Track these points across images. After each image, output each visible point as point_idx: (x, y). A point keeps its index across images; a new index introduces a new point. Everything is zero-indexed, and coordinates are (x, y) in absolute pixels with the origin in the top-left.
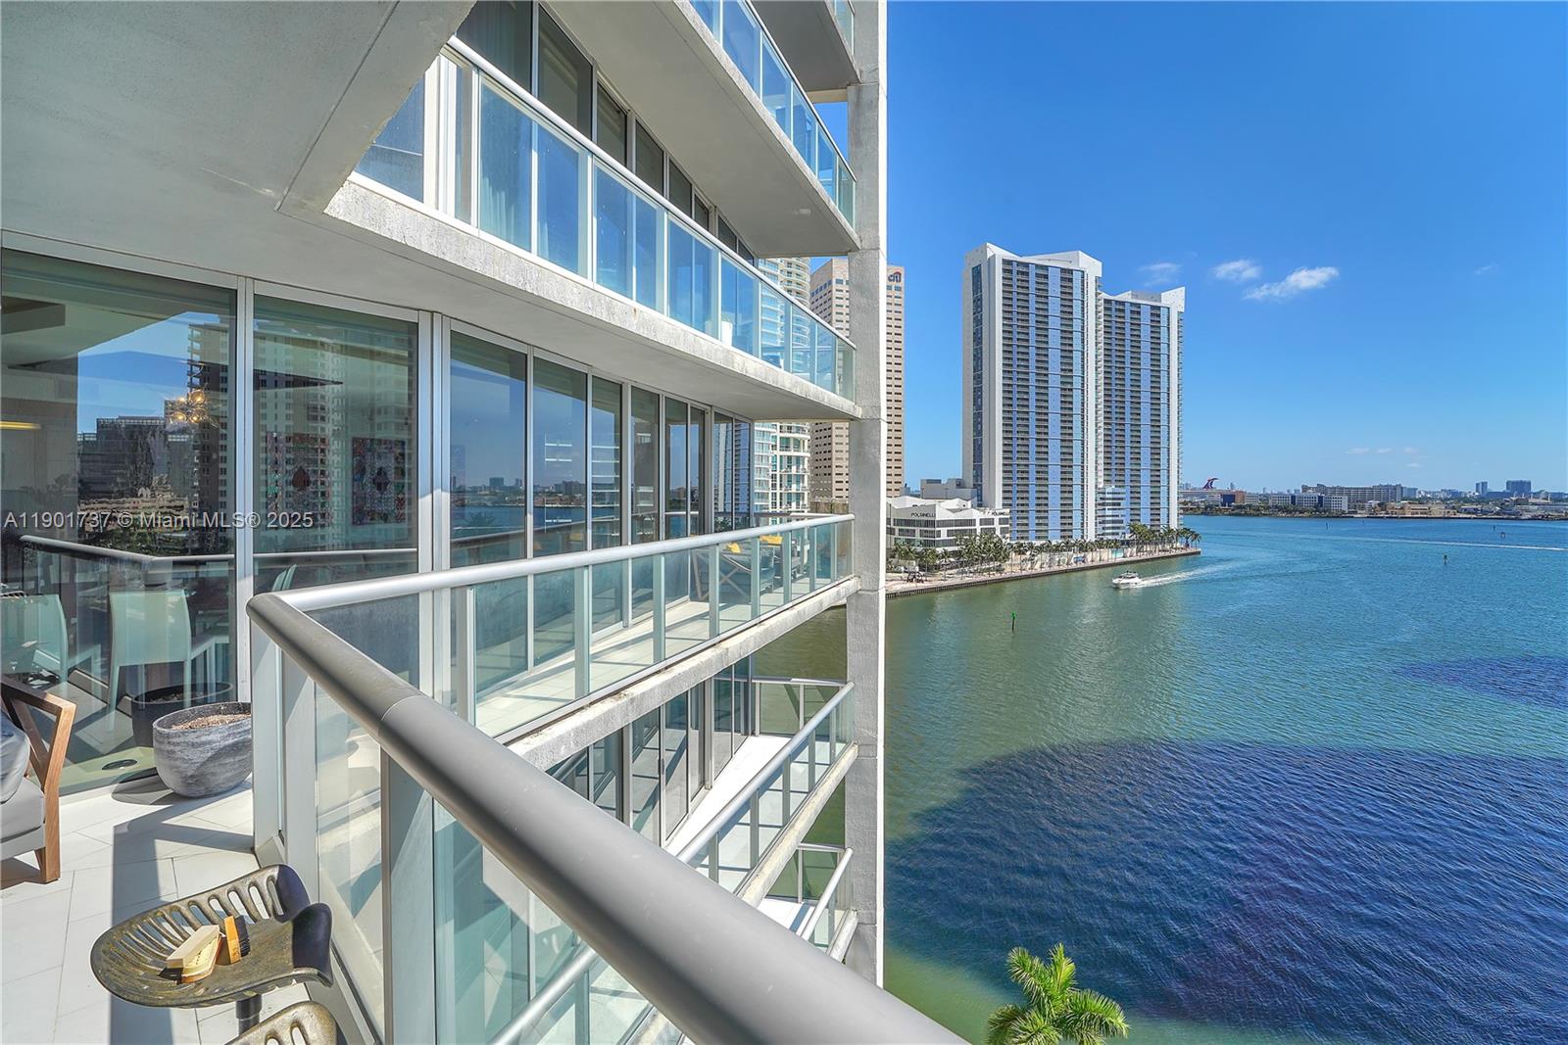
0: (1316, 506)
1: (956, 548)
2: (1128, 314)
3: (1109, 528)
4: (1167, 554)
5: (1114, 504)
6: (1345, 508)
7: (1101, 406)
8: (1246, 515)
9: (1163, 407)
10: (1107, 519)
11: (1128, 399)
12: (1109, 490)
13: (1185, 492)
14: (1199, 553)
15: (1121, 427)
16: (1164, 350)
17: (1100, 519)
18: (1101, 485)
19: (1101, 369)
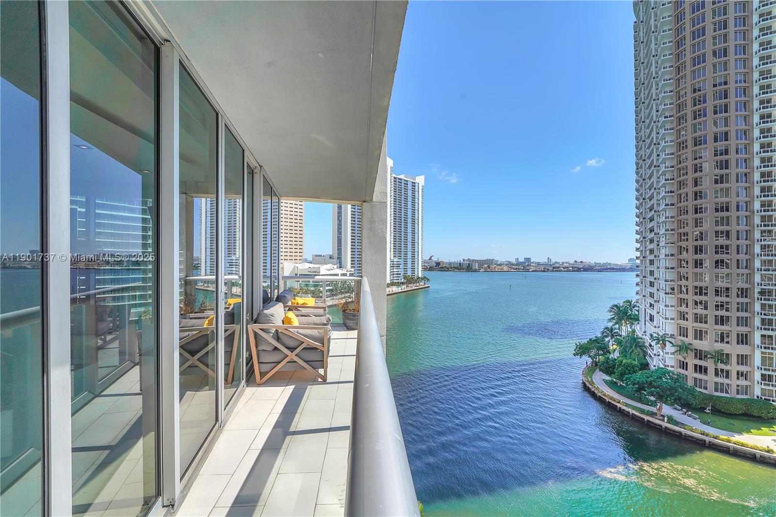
0: (467, 267)
1: (331, 288)
2: (403, 184)
3: (395, 277)
4: (418, 288)
5: (397, 267)
6: (477, 268)
7: (392, 224)
8: (444, 271)
9: (416, 225)
10: (395, 273)
11: (403, 221)
12: (395, 260)
13: (424, 262)
14: (429, 287)
15: (400, 233)
16: (416, 201)
17: (392, 273)
18: (392, 258)
19: (393, 207)
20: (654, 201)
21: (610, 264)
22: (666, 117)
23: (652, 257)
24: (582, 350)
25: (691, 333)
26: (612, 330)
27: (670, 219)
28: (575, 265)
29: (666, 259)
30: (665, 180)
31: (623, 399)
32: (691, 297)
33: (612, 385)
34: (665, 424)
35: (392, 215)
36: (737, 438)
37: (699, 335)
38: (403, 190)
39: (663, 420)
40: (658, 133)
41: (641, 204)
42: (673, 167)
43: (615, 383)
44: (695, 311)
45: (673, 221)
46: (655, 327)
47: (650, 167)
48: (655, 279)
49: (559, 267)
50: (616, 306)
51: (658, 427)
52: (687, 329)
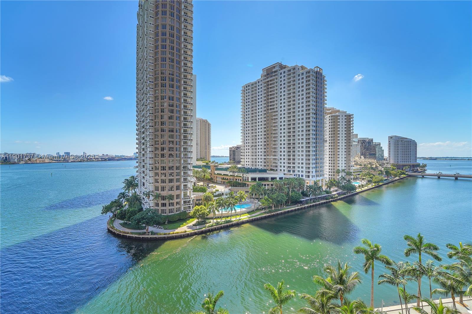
20: (145, 123)
22: (150, 82)
23: (143, 152)
24: (107, 209)
25: (160, 189)
26: (124, 194)
27: (151, 134)
28: (103, 157)
29: (150, 153)
30: (149, 114)
32: (160, 171)
33: (124, 225)
36: (177, 231)
37: (163, 189)
39: (149, 235)
40: (147, 89)
41: (139, 124)
42: (153, 108)
43: (126, 223)
44: (162, 178)
45: (153, 135)
46: (145, 188)
47: (143, 105)
48: (145, 164)
50: (127, 180)
51: (147, 239)
52: (158, 187)
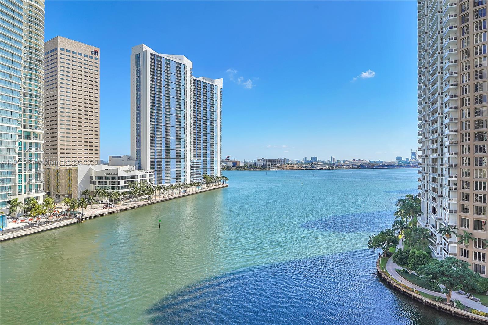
0: (262, 166)
2: (202, 86)
3: (195, 177)
4: (217, 187)
5: (197, 167)
7: (192, 125)
9: (215, 127)
10: (195, 173)
11: (202, 122)
12: (195, 161)
13: (222, 162)
14: (228, 186)
16: (215, 103)
17: (192, 173)
18: (192, 159)
19: (192, 109)
20: (438, 105)
21: (382, 162)
22: (451, 28)
23: (434, 156)
24: (375, 242)
25: (472, 224)
26: (401, 223)
27: (454, 121)
29: (449, 158)
31: (416, 288)
32: (471, 191)
33: (404, 274)
34: (454, 309)
35: (192, 117)
37: (479, 225)
38: (202, 92)
39: (452, 306)
40: (442, 43)
41: (424, 108)
42: (457, 74)
43: (407, 272)
45: (456, 123)
46: (439, 219)
48: (438, 175)
49: (341, 165)
50: (402, 200)
51: (448, 312)
52: (468, 220)
